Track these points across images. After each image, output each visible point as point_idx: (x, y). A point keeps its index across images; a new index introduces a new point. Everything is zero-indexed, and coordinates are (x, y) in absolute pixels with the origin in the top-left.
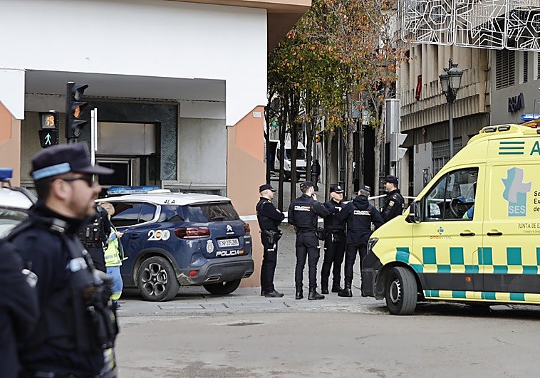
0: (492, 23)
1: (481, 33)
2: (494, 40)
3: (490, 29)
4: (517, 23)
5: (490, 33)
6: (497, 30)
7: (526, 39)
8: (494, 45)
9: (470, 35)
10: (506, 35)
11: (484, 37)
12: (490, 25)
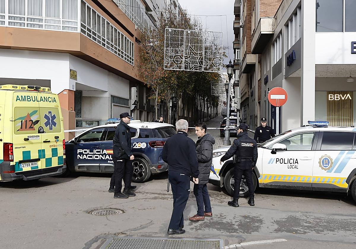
0: (198, 62)
1: (194, 66)
2: (199, 68)
3: (197, 64)
4: (207, 62)
5: (197, 66)
6: (200, 64)
7: (211, 68)
8: (199, 70)
9: (190, 67)
10: (203, 66)
11: (195, 67)
12: (198, 63)
